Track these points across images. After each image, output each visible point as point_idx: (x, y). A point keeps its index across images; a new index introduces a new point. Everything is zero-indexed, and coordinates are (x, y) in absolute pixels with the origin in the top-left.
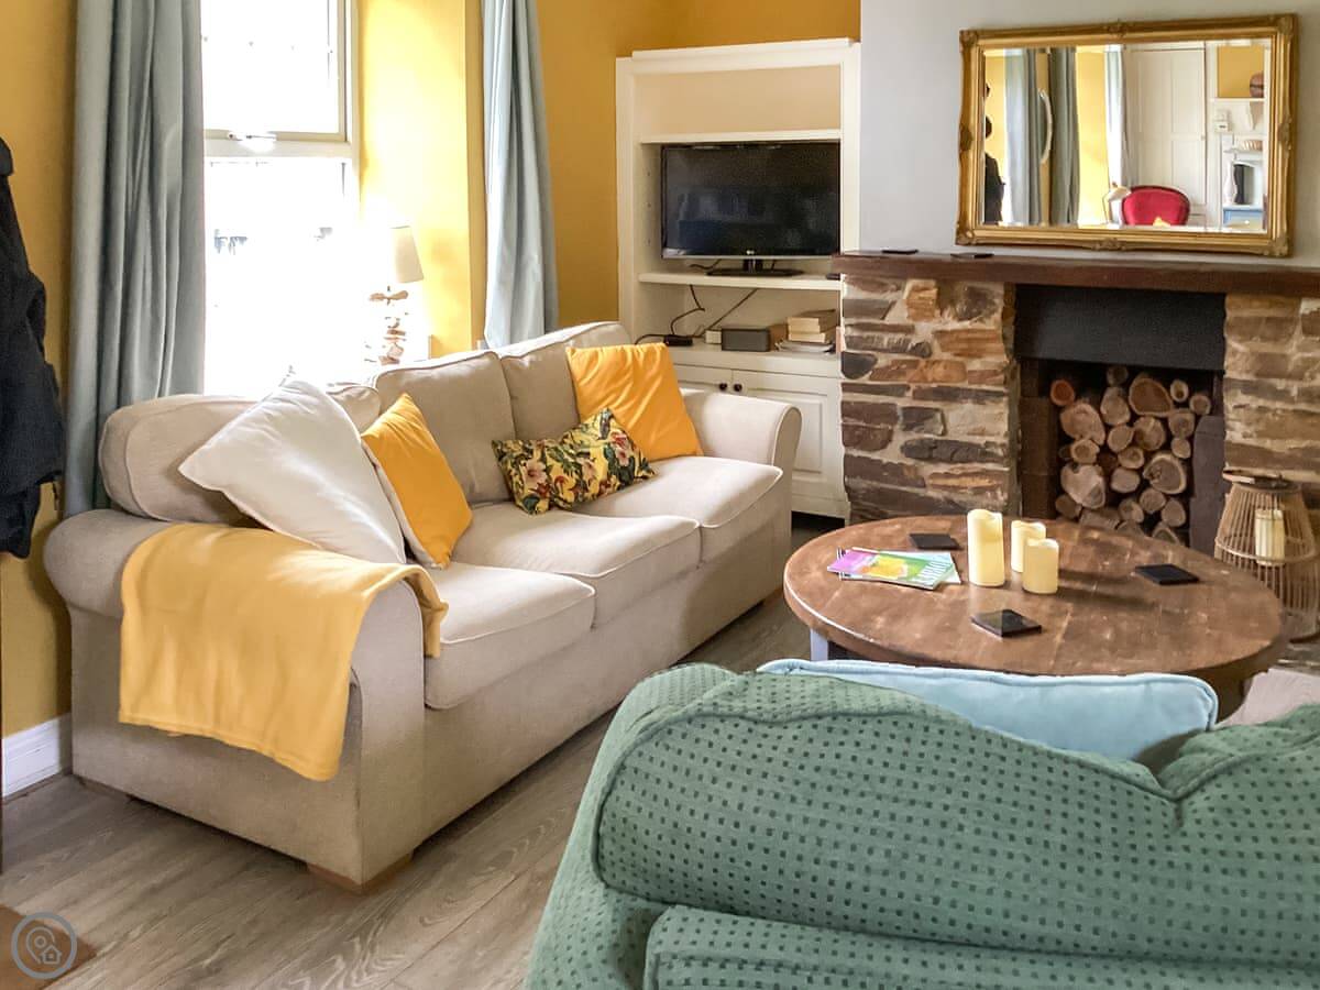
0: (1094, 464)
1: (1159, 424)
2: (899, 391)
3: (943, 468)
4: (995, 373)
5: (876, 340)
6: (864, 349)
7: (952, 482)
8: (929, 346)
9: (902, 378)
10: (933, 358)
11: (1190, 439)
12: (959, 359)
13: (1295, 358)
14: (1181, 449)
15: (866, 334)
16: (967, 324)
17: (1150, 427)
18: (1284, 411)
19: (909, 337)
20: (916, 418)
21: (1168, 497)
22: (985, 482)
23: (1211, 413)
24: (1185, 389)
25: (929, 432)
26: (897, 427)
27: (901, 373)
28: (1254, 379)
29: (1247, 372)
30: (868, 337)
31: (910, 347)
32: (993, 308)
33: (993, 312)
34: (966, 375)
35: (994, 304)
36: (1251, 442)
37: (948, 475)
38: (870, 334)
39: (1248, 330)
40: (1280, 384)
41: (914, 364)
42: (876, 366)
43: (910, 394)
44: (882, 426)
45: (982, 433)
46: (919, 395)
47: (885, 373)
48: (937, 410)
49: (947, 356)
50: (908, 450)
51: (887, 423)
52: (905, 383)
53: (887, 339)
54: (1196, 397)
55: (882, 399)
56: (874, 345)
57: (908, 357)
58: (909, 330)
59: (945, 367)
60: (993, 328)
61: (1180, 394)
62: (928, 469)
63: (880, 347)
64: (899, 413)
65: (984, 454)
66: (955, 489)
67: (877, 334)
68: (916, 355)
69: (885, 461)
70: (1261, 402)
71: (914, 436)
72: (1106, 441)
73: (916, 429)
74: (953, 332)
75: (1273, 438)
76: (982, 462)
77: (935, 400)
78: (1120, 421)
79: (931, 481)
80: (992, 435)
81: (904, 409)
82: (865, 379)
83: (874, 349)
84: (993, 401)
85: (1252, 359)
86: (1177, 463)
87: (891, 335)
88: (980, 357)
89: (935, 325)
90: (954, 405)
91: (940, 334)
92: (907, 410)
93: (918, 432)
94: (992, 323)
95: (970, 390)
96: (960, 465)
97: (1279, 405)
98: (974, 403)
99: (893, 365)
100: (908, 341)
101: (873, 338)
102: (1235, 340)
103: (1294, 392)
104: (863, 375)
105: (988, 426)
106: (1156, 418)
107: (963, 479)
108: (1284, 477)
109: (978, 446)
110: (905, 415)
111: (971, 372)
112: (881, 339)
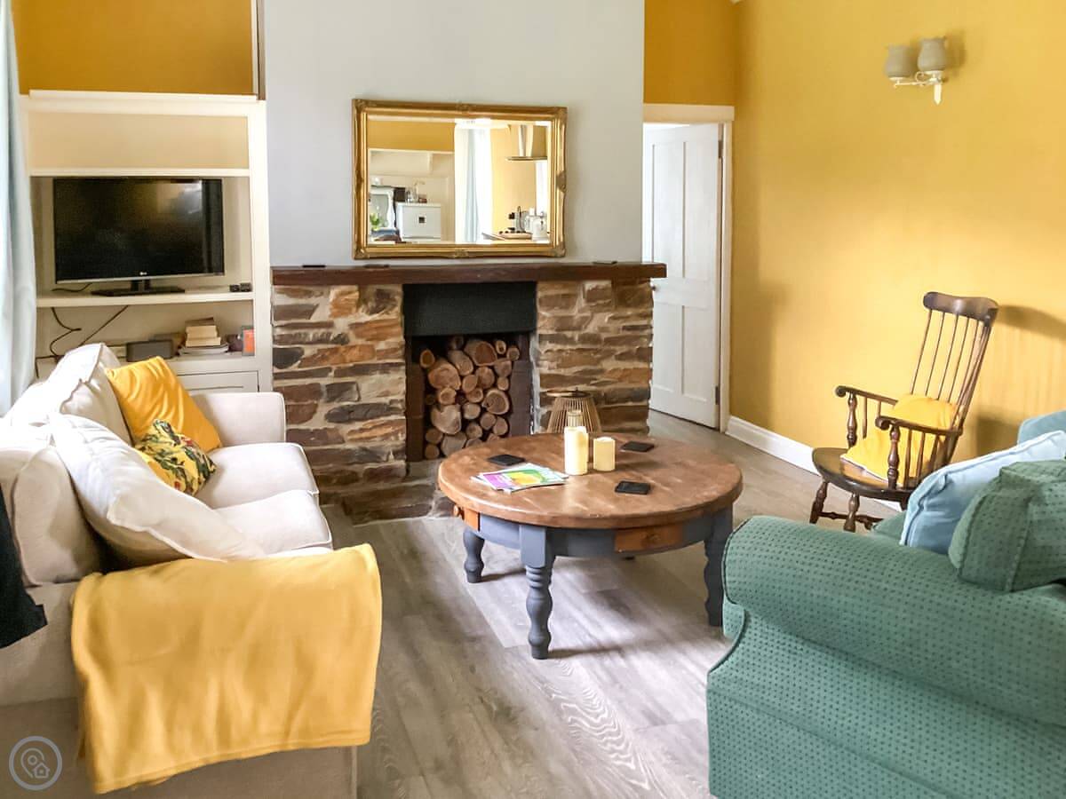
0: (454, 404)
1: (490, 370)
2: (323, 373)
3: (358, 425)
4: (395, 350)
5: (303, 336)
6: (293, 344)
7: (364, 435)
8: (346, 336)
9: (326, 362)
10: (350, 344)
11: (509, 377)
12: (369, 343)
13: (576, 317)
14: (503, 385)
15: (294, 332)
16: (376, 316)
17: (485, 372)
18: (571, 350)
19: (330, 330)
20: (336, 392)
21: (496, 416)
22: (390, 430)
23: (520, 359)
24: (504, 346)
25: (347, 400)
26: (322, 401)
27: (324, 358)
28: (556, 333)
29: (552, 329)
30: (296, 334)
31: (332, 338)
32: (394, 303)
33: (394, 306)
34: (374, 353)
35: (394, 300)
36: (553, 372)
37: (362, 430)
38: (297, 331)
39: (551, 303)
40: (569, 334)
41: (335, 351)
42: (303, 356)
43: (332, 374)
44: (309, 402)
45: (386, 394)
46: (340, 373)
47: (311, 360)
48: (353, 383)
49: (360, 342)
50: (330, 417)
51: (312, 399)
52: (328, 366)
53: (311, 334)
54: (510, 350)
55: (308, 381)
56: (301, 340)
57: (330, 346)
58: (330, 325)
59: (360, 351)
60: (394, 317)
61: (501, 349)
62: (345, 429)
63: (307, 340)
64: (324, 389)
65: (388, 409)
66: (368, 439)
67: (302, 331)
68: (336, 343)
69: (312, 428)
70: (559, 347)
71: (336, 405)
72: (461, 387)
73: (337, 400)
74: (367, 323)
75: (565, 367)
76: (387, 415)
77: (351, 376)
78: (468, 372)
79: (349, 437)
80: (393, 395)
81: (327, 386)
82: (294, 368)
83: (301, 343)
84: (395, 370)
85: (555, 320)
86: (502, 394)
87: (316, 330)
88: (384, 339)
89: (352, 319)
90: (366, 377)
91: (355, 326)
92: (329, 387)
93: (338, 402)
94: (394, 314)
95: (378, 364)
96: (370, 421)
97: (568, 347)
98: (381, 373)
99: (318, 354)
100: (329, 334)
101: (300, 334)
102: (544, 310)
103: (576, 338)
104: (292, 364)
105: (391, 389)
106: (489, 367)
107: (374, 430)
108: (579, 389)
109: (385, 404)
110: (328, 390)
111: (378, 351)
112: (306, 334)
